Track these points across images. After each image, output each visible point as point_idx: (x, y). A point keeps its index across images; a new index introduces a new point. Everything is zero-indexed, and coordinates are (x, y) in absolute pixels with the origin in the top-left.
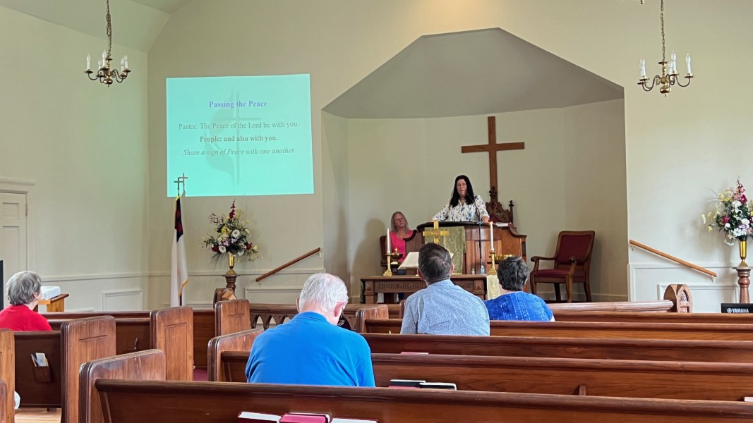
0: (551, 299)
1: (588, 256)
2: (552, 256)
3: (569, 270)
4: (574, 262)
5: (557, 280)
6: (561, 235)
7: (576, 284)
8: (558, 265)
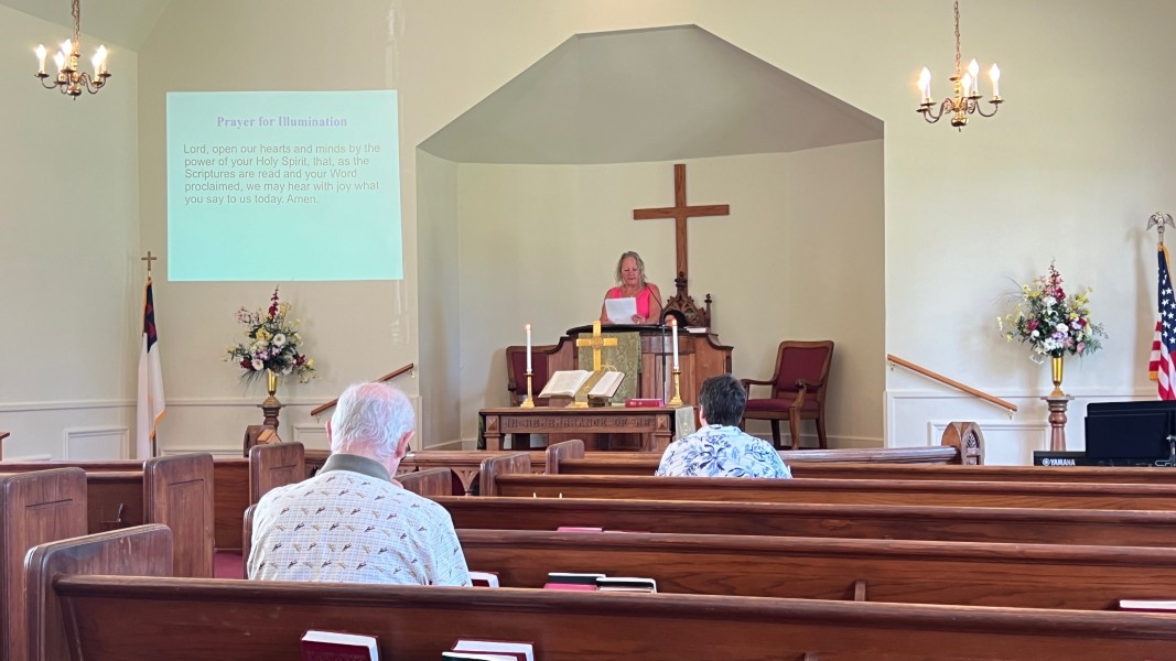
1: (823, 379)
2: (768, 380)
3: (794, 399)
4: (802, 387)
5: (774, 415)
6: (786, 348)
7: (805, 421)
8: (777, 392)
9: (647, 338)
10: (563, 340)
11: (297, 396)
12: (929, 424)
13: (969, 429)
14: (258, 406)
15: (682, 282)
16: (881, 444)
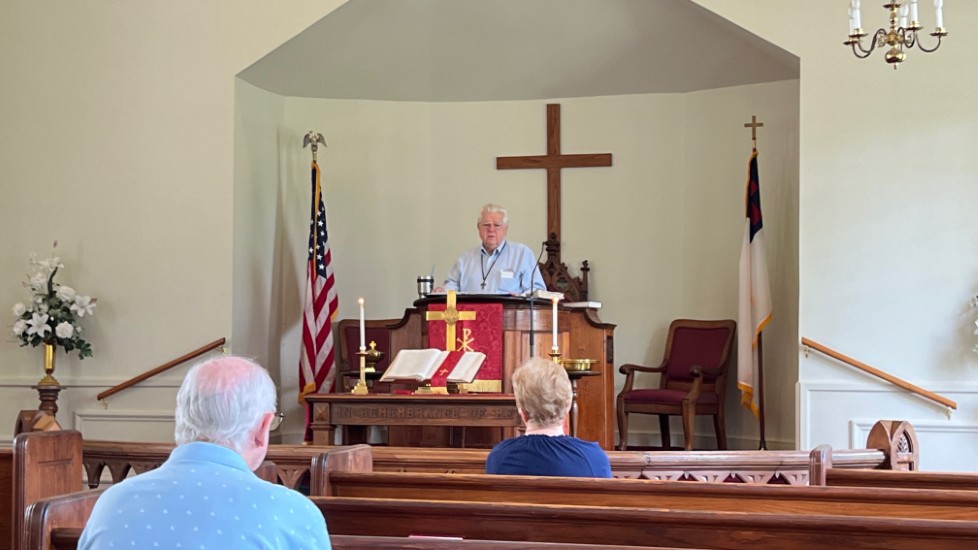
0: (652, 445)
1: (724, 366)
2: (657, 364)
3: (688, 391)
4: (697, 375)
5: (664, 409)
6: (675, 327)
7: (698, 416)
8: (667, 381)
9: (510, 313)
10: (409, 312)
11: (81, 376)
12: (850, 423)
13: (900, 429)
14: (33, 387)
15: (553, 245)
16: (791, 447)
